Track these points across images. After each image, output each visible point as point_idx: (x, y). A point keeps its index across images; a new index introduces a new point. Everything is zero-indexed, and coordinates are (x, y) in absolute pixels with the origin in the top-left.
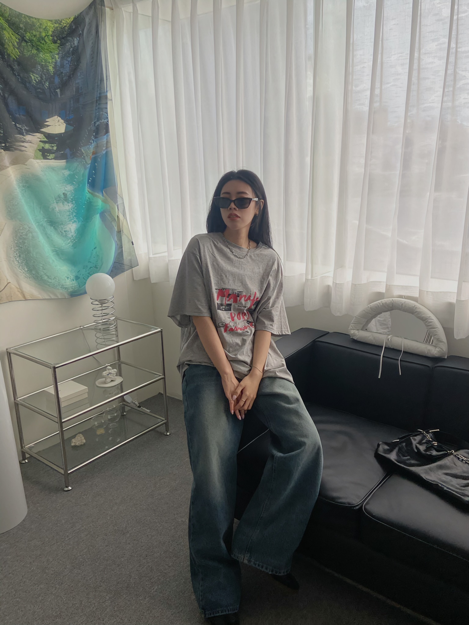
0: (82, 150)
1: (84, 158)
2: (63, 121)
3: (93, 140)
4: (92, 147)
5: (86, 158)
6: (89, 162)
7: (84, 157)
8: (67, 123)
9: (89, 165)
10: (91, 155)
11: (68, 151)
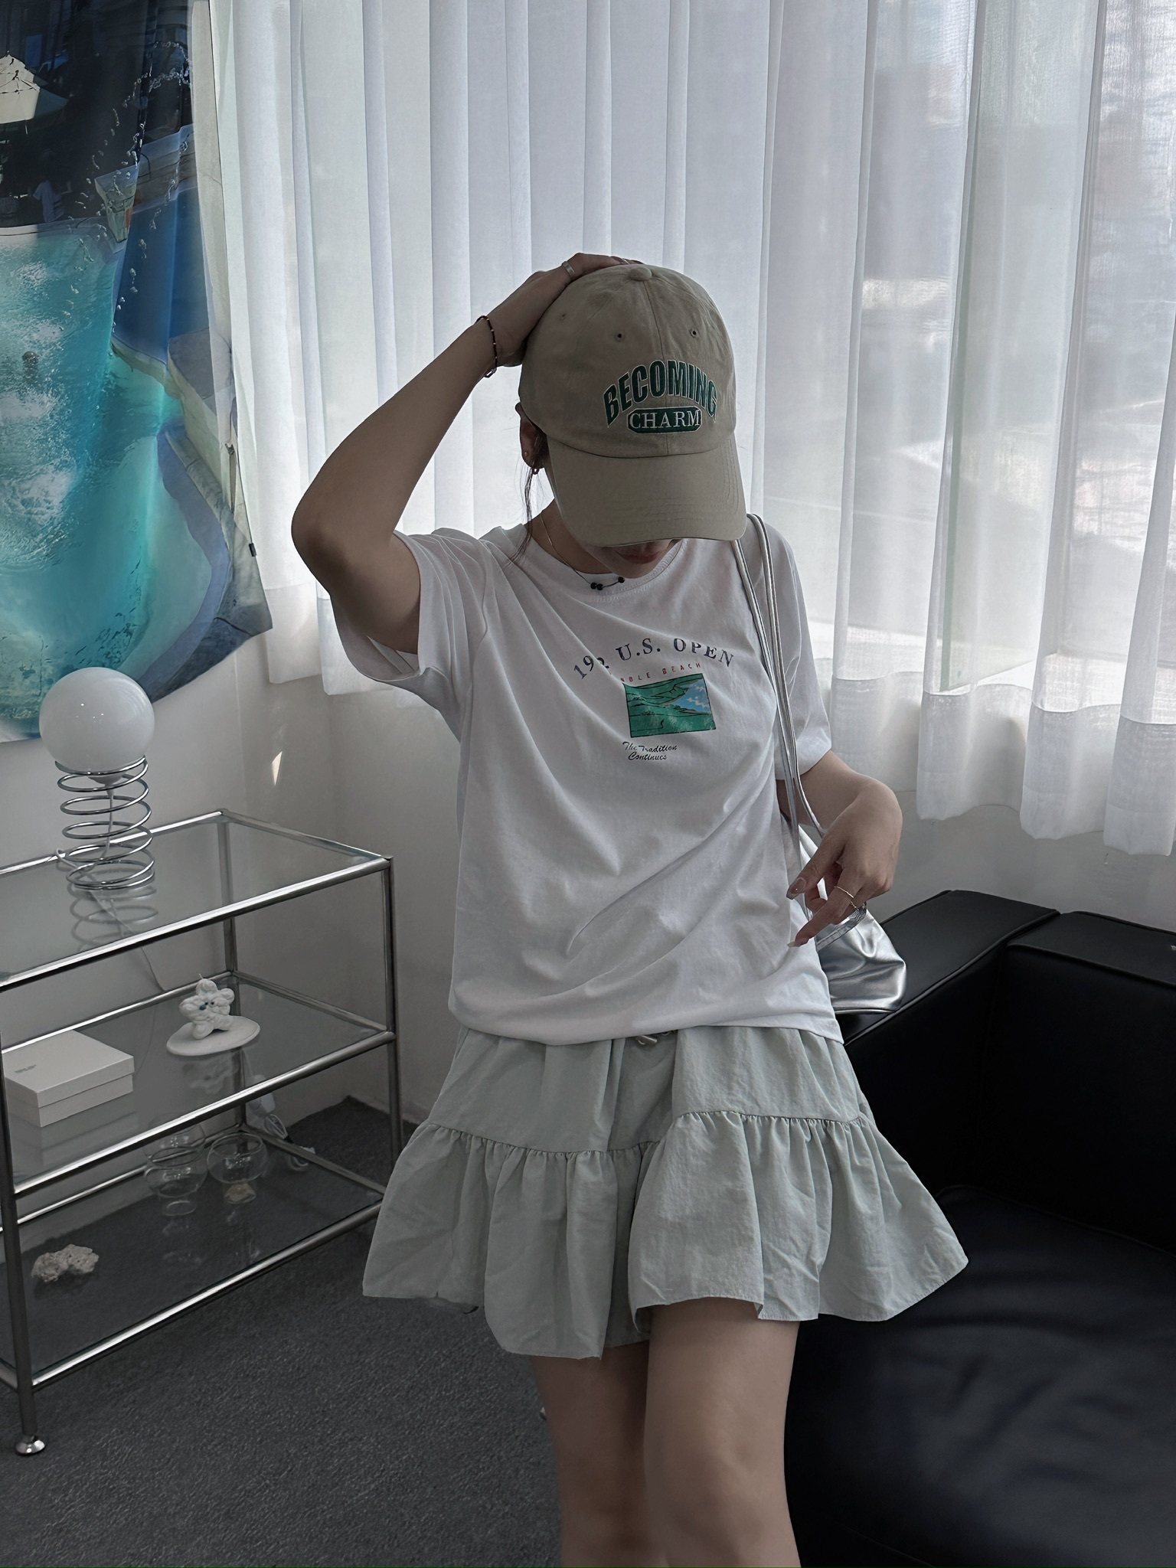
0: (98, 189)
1: (104, 219)
2: (32, 76)
3: (137, 149)
4: (132, 175)
5: (112, 218)
6: (123, 232)
7: (104, 213)
8: (44, 83)
9: (123, 246)
10: (129, 206)
11: (43, 191)
